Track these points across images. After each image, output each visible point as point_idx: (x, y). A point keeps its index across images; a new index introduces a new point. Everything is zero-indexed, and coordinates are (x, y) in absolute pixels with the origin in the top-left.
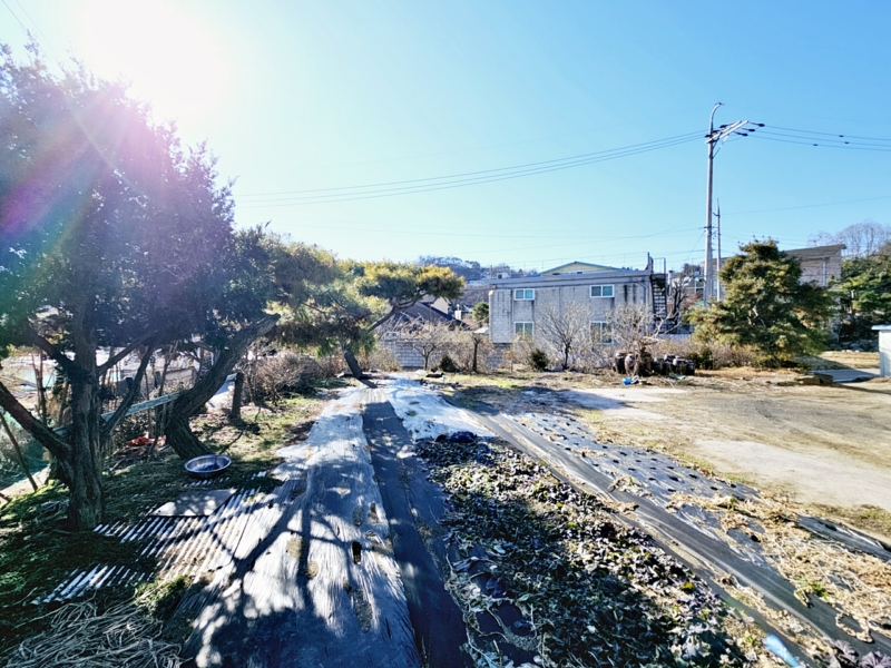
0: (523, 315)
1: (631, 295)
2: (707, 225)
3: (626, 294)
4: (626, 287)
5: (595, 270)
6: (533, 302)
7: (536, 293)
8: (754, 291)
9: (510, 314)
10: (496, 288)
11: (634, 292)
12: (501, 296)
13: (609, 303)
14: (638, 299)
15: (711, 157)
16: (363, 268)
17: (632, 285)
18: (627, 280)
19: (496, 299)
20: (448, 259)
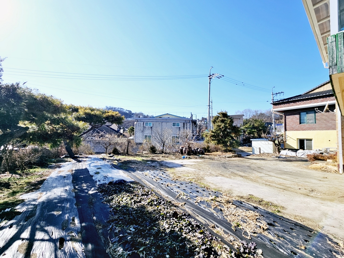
0: (148, 132)
1: (185, 127)
2: (208, 105)
3: (184, 126)
4: (184, 124)
5: (174, 117)
6: (151, 127)
7: (153, 124)
8: (221, 127)
9: (143, 131)
10: (138, 121)
11: (187, 126)
12: (139, 125)
13: (178, 129)
14: (188, 128)
15: (210, 84)
16: (78, 109)
17: (186, 123)
18: (184, 121)
19: (137, 126)
20: (119, 108)
